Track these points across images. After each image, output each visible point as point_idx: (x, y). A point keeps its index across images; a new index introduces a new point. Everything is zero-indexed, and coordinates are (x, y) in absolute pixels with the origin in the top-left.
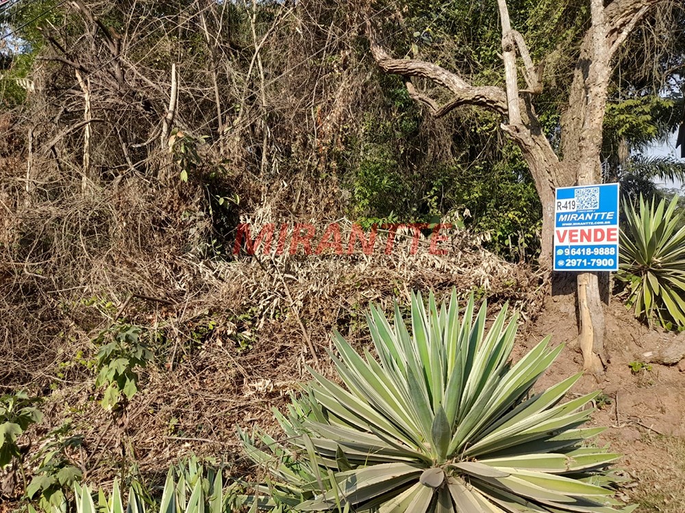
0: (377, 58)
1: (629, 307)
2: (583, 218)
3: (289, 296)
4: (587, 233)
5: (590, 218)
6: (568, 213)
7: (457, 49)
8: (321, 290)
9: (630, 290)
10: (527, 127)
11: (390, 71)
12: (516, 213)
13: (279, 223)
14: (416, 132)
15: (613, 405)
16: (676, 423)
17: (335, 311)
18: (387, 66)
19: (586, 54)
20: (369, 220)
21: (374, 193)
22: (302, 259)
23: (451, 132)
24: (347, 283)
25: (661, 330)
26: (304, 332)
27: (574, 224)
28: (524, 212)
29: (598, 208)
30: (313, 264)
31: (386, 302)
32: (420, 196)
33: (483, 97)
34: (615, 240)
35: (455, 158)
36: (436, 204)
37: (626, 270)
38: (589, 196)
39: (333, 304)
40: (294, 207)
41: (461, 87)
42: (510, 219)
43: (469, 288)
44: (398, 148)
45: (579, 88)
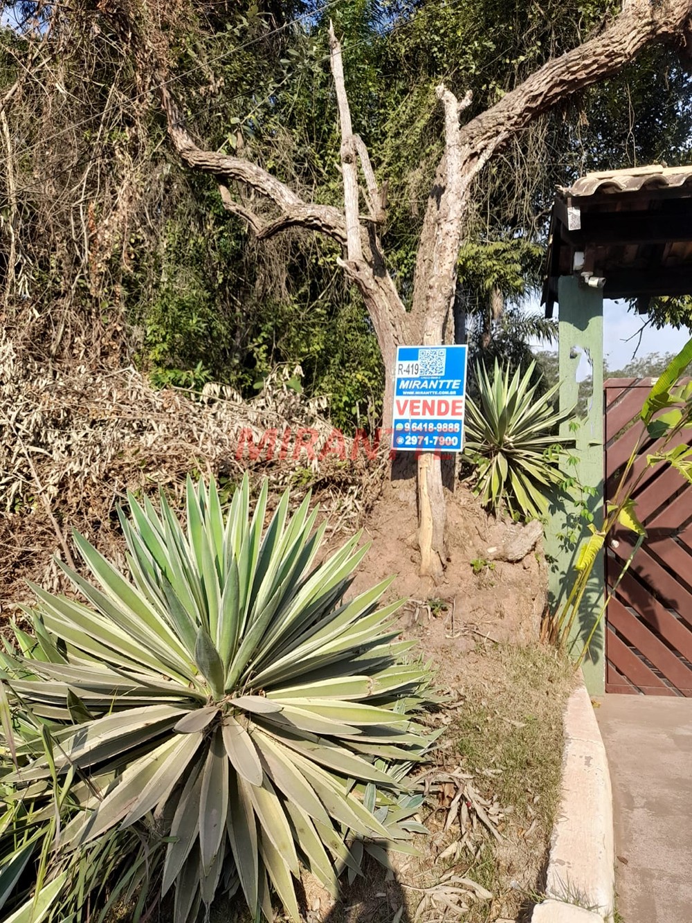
0: (180, 146)
1: (476, 494)
2: (426, 387)
3: (37, 479)
4: (430, 404)
5: (435, 387)
6: (410, 379)
7: (296, 148)
8: (86, 471)
9: (479, 474)
10: (370, 264)
11: (197, 167)
12: (366, 373)
13: (28, 371)
14: (238, 255)
15: (450, 612)
16: (513, 629)
17: (107, 500)
18: (194, 158)
19: (441, 180)
20: (168, 372)
21: (177, 336)
22: (61, 425)
23: (287, 259)
24: (127, 461)
25: (509, 520)
26: (57, 531)
27: (417, 393)
28: (375, 373)
29: (443, 374)
30: (78, 433)
31: (181, 487)
32: (244, 343)
33: (317, 219)
34: (460, 414)
35: (291, 296)
36: (265, 355)
37: (475, 449)
38: (435, 360)
39: (103, 491)
40: (53, 349)
41: (291, 202)
42: (358, 381)
43: (293, 469)
44: (214, 275)
45: (432, 222)
